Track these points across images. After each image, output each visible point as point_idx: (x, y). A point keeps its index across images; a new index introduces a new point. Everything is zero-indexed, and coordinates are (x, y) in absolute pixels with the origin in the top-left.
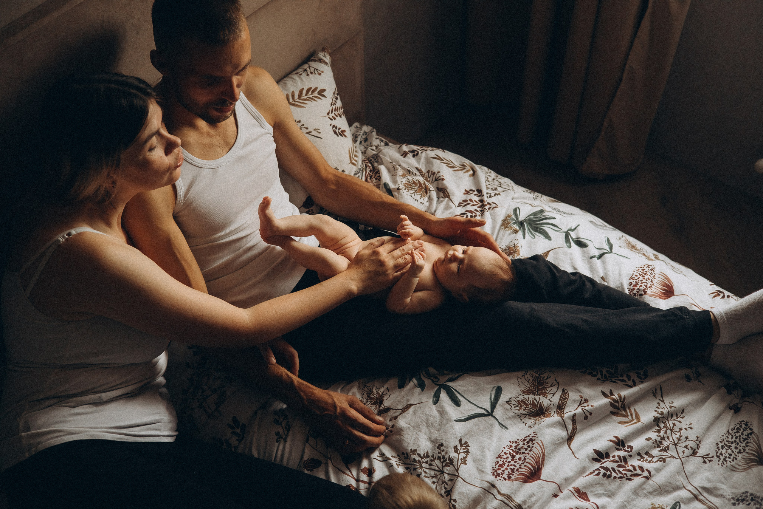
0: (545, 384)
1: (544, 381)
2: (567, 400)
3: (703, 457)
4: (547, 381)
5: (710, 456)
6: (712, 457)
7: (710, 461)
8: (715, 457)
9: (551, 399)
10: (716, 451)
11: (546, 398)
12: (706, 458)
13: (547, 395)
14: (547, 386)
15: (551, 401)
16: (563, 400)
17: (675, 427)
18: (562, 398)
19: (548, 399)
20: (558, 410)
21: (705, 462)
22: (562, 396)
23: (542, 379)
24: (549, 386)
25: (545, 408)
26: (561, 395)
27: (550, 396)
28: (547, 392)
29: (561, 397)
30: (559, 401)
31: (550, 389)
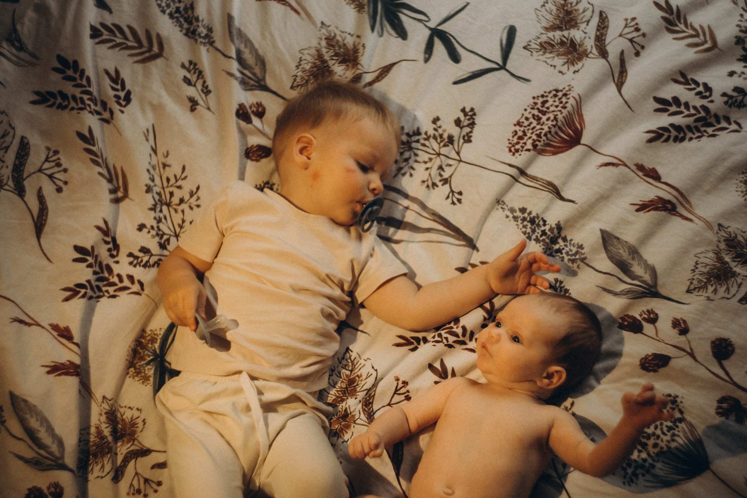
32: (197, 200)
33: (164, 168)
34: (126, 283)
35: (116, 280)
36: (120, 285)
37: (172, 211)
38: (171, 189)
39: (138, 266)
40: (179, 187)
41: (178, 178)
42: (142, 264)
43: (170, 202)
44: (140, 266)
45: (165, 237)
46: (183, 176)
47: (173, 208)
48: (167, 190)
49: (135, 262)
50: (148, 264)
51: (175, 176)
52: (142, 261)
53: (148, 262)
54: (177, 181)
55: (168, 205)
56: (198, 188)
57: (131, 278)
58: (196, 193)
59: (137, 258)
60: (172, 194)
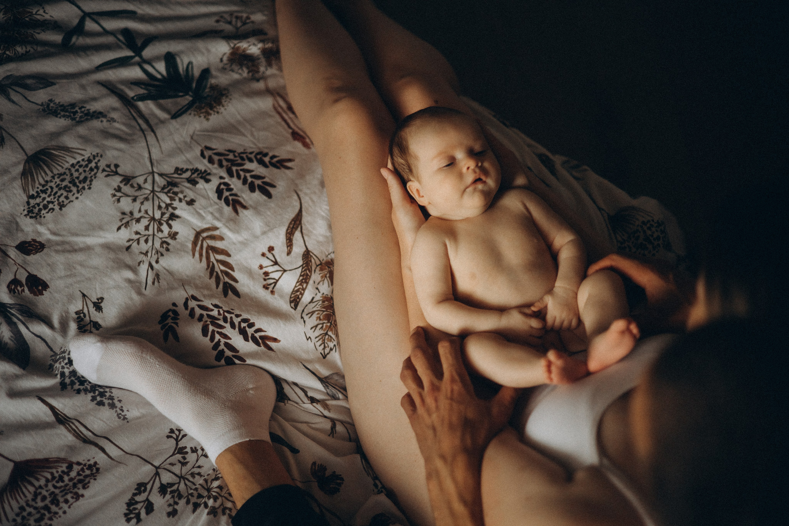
0: (321, 317)
1: (321, 322)
2: (294, 289)
3: (116, 173)
4: (318, 322)
5: (106, 173)
6: (104, 170)
7: (108, 166)
8: (101, 169)
9: (317, 291)
10: (95, 178)
11: (323, 294)
12: (112, 171)
13: (321, 298)
14: (318, 314)
15: (317, 289)
16: (300, 288)
17: (147, 223)
18: (301, 292)
19: (322, 293)
20: (309, 274)
21: (117, 166)
22: (300, 296)
23: (325, 325)
24: (317, 312)
25: (326, 279)
26: (302, 297)
27: (319, 297)
28: (321, 302)
29: (302, 294)
30: (306, 287)
31: (314, 309)
32: (123, 218)
33: (147, 252)
34: (216, 158)
35: (225, 163)
36: (222, 158)
37: (150, 213)
38: (147, 233)
39: (203, 170)
40: (137, 233)
41: (137, 241)
42: (199, 172)
43: (150, 221)
44: (201, 171)
45: (166, 190)
46: (131, 242)
47: (149, 215)
48: (151, 232)
49: (204, 175)
50: (193, 171)
51: (138, 243)
52: (198, 174)
53: (193, 174)
54: (138, 240)
55: (153, 219)
56: (119, 229)
57: (211, 161)
58: (122, 225)
59: (201, 178)
60: (147, 228)
